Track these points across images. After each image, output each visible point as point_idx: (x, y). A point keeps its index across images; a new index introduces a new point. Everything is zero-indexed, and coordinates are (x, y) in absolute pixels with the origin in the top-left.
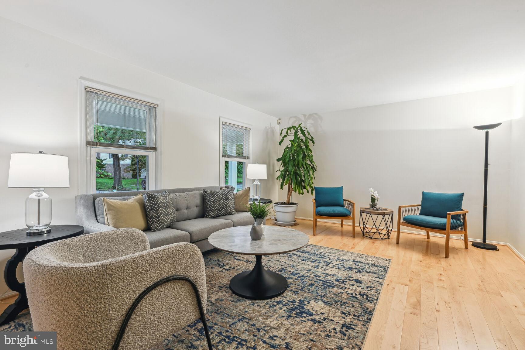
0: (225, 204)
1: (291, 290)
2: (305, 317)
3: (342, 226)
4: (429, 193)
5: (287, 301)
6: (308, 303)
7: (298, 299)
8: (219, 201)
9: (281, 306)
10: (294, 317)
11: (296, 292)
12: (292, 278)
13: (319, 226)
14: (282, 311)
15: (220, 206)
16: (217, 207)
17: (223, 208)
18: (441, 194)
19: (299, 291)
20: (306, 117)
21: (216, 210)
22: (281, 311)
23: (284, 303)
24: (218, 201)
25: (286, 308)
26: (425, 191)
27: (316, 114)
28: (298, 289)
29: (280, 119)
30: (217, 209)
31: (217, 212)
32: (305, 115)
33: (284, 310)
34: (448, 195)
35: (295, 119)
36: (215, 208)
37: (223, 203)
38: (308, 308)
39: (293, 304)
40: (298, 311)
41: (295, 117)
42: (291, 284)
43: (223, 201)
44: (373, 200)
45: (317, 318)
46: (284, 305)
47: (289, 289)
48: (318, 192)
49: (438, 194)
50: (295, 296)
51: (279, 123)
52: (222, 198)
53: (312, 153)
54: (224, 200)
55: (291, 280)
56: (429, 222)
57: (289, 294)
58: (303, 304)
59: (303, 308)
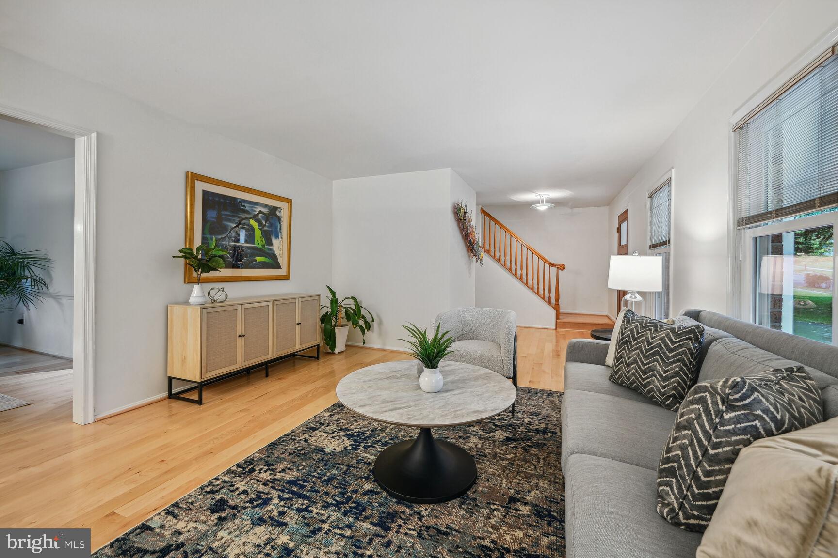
1: (368, 464)
2: (355, 432)
5: (375, 447)
6: (347, 447)
7: (359, 451)
9: (384, 440)
10: (368, 430)
11: (360, 462)
12: (365, 493)
14: (381, 435)
19: (355, 464)
22: (383, 435)
23: (380, 443)
25: (376, 438)
28: (357, 468)
33: (379, 435)
38: (348, 441)
39: (368, 443)
40: (363, 437)
42: (367, 478)
45: (342, 433)
46: (380, 441)
47: (371, 467)
50: (363, 454)
55: (367, 487)
57: (372, 457)
58: (354, 445)
59: (355, 441)
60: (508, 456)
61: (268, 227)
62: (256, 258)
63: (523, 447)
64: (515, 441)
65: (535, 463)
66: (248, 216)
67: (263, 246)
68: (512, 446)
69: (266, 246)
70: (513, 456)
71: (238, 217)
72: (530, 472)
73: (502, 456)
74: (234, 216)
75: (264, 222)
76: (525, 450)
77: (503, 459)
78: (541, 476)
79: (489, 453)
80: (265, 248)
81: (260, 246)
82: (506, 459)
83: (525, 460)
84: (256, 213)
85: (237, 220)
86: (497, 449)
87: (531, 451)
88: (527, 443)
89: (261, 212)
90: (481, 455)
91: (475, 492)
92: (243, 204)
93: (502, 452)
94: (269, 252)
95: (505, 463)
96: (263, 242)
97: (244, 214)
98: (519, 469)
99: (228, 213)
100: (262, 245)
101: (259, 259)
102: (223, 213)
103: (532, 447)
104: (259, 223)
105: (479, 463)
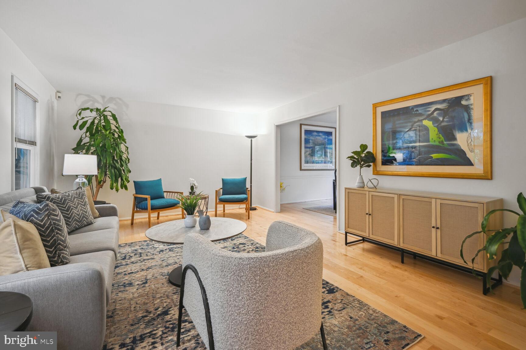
0: (84, 211)
3: (158, 218)
4: (227, 179)
8: (76, 208)
13: (136, 223)
15: (78, 215)
16: (76, 216)
17: (84, 217)
18: (234, 179)
20: (106, 100)
21: (74, 221)
24: (74, 207)
26: (225, 178)
27: (120, 99)
29: (58, 92)
30: (76, 220)
31: (76, 224)
32: (103, 97)
34: (238, 179)
35: (87, 98)
36: (72, 219)
37: (81, 210)
41: (88, 96)
43: (81, 207)
44: (192, 188)
48: (138, 186)
49: (233, 179)
51: (59, 97)
52: (79, 204)
53: (126, 143)
54: (82, 205)
56: (238, 198)
60: (158, 300)
61: (447, 122)
62: (432, 155)
63: (150, 312)
64: (159, 315)
65: (138, 306)
66: (421, 118)
67: (442, 142)
68: (160, 309)
69: (445, 143)
70: (155, 303)
71: (410, 122)
72: (139, 299)
73: (163, 298)
74: (406, 123)
75: (441, 119)
76: (147, 311)
77: (161, 297)
78: (132, 299)
79: (172, 296)
80: (443, 144)
81: (437, 143)
82: (159, 298)
83: (145, 304)
84: (430, 112)
85: (410, 124)
86: (169, 301)
87: (143, 313)
88: (148, 318)
89: (436, 109)
90: (177, 293)
91: (166, 278)
92: (415, 109)
93: (165, 301)
94: (452, 147)
95: (158, 296)
96: (440, 138)
97: (416, 118)
98: (148, 296)
99: (401, 121)
100: (439, 142)
101: (435, 156)
102: (397, 122)
103: (143, 317)
104: (435, 121)
105: (174, 289)
